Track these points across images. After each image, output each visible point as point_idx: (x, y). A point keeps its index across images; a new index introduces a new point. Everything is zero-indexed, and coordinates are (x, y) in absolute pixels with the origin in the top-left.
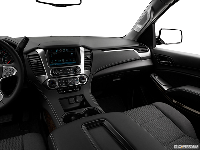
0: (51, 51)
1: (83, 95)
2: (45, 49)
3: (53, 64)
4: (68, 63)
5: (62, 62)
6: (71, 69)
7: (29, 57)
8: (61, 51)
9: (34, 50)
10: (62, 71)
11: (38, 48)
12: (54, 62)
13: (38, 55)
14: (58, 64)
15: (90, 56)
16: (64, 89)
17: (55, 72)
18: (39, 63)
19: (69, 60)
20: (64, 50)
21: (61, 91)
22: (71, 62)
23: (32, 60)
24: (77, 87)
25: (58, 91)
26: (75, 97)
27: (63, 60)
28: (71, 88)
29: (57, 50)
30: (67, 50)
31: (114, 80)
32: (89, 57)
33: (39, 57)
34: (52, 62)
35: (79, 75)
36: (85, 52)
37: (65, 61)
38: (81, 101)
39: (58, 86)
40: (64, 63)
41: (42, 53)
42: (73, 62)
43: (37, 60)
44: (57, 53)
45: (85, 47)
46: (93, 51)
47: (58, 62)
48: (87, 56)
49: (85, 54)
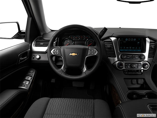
0: (122, 40)
1: (144, 79)
2: (117, 37)
4: (134, 50)
5: (129, 49)
6: (137, 56)
7: (105, 43)
8: (129, 40)
10: (129, 57)
11: (112, 36)
12: (123, 49)
13: (111, 41)
14: (126, 50)
16: (129, 71)
17: (124, 57)
18: (111, 48)
19: (135, 48)
20: (132, 40)
21: (126, 72)
22: (137, 49)
23: (107, 46)
24: (139, 71)
25: (124, 72)
26: (137, 79)
27: (130, 47)
28: (134, 71)
29: (127, 39)
30: (135, 39)
32: (153, 47)
33: (112, 43)
34: (121, 48)
35: (143, 62)
36: (150, 42)
37: (132, 49)
38: (142, 83)
39: (124, 68)
40: (130, 50)
41: (115, 41)
42: (139, 50)
43: (111, 45)
44: (126, 41)
45: (150, 38)
46: (156, 42)
47: (126, 49)
48: (151, 46)
49: (150, 44)
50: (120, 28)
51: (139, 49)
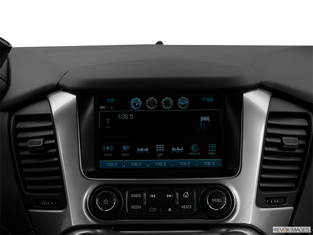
0: (108, 105)
3: (111, 164)
4: (184, 163)
5: (152, 155)
6: (186, 195)
7: (20, 125)
8: (153, 103)
9: (43, 95)
10: (139, 201)
11: (57, 88)
12: (116, 155)
13: (48, 117)
14: (135, 164)
17: (106, 202)
18: (47, 154)
19: (187, 150)
20: (167, 103)
23: (26, 140)
27: (160, 148)
29: (136, 102)
30: (183, 101)
32: (289, 142)
33: (52, 128)
34: (109, 151)
35: (223, 230)
36: (271, 115)
37: (168, 155)
40: (160, 163)
41: (64, 112)
43: (46, 138)
44: (135, 113)
45: (276, 92)
47: (134, 155)
48: (280, 136)
49: (268, 126)
51: (209, 157)
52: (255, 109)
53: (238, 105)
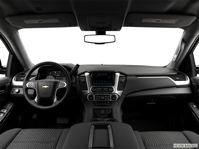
0: (94, 75)
1: (112, 110)
2: (90, 73)
3: (94, 84)
4: (106, 84)
5: (101, 83)
6: (106, 89)
7: (80, 78)
9: (84, 73)
10: (99, 89)
11: (86, 72)
12: (95, 83)
13: (85, 76)
14: (98, 84)
15: (124, 80)
16: (98, 102)
17: (94, 89)
18: (85, 82)
19: (107, 82)
20: (103, 75)
21: (96, 103)
23: (81, 80)
24: (109, 102)
25: (94, 103)
26: (105, 109)
27: (102, 81)
28: (104, 102)
29: (99, 74)
30: (106, 74)
31: (148, 104)
32: (122, 81)
33: (86, 78)
35: (112, 94)
36: (120, 77)
37: (103, 83)
38: (109, 113)
39: (94, 100)
40: (102, 84)
41: (87, 76)
42: (110, 84)
43: (84, 80)
44: (98, 76)
45: (121, 73)
46: (127, 77)
47: (98, 83)
48: (121, 80)
49: (119, 78)
50: (102, 64)
52: (117, 76)
53: (115, 75)
